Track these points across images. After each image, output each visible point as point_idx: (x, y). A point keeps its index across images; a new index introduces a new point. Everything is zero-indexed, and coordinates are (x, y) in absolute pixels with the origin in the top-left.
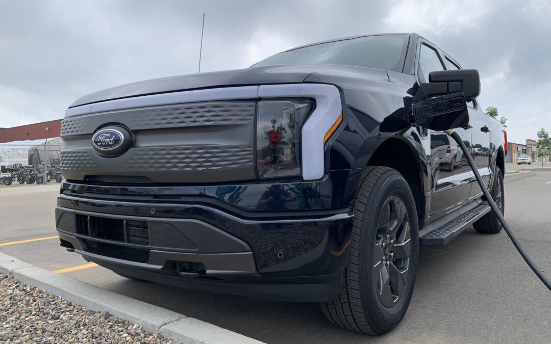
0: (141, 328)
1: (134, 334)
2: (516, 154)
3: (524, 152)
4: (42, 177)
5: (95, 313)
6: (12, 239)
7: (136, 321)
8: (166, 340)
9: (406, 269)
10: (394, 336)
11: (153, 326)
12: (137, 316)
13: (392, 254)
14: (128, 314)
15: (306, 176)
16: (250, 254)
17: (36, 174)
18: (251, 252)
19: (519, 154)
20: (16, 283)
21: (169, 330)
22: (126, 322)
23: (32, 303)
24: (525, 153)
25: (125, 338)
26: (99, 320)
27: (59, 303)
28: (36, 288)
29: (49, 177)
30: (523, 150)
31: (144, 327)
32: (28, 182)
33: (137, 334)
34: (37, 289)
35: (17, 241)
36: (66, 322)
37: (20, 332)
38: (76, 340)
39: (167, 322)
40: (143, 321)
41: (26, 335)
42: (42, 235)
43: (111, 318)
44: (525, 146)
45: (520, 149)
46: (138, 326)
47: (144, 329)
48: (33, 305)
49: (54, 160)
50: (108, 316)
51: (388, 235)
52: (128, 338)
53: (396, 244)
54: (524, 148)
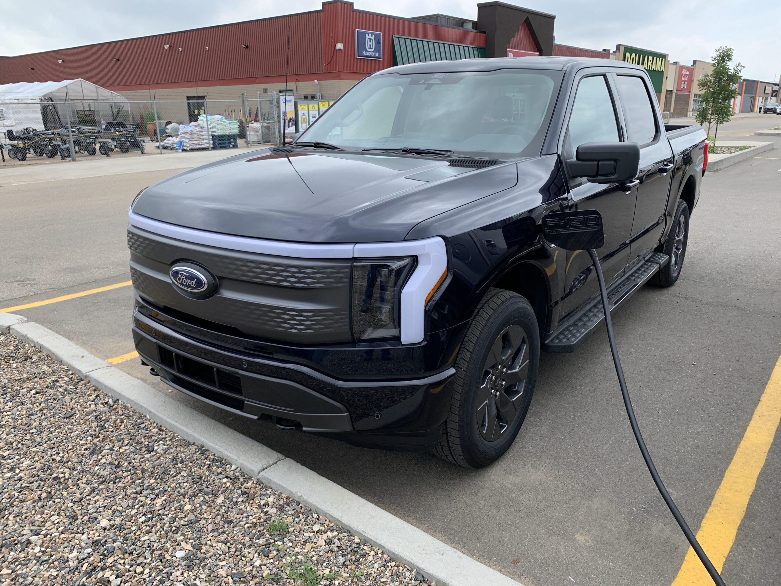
0: (239, 469)
1: (233, 477)
2: (761, 98)
3: (774, 94)
4: (68, 149)
5: (189, 444)
6: (62, 291)
7: (233, 461)
8: (266, 486)
9: (521, 392)
10: (498, 467)
11: (252, 470)
12: (234, 457)
13: (504, 383)
14: (225, 453)
15: (405, 339)
16: (346, 415)
17: (59, 145)
18: (348, 413)
19: (766, 98)
20: (95, 390)
21: (268, 478)
22: (224, 462)
23: (121, 425)
24: (776, 96)
25: (225, 483)
26: (195, 455)
27: (149, 426)
28: (118, 400)
29: (77, 147)
30: (773, 91)
31: (242, 469)
32: (49, 155)
33: (236, 478)
34: (120, 401)
35: (68, 293)
36: (162, 455)
37: (121, 473)
38: (177, 486)
39: (265, 467)
40: (242, 464)
41: (127, 476)
42: (98, 283)
43: (207, 453)
44: (778, 85)
45: (769, 90)
46: (236, 467)
47: (243, 470)
48: (122, 427)
49: (78, 111)
50: (203, 450)
51: (500, 366)
52: (228, 484)
53: (510, 370)
54: (776, 88)
